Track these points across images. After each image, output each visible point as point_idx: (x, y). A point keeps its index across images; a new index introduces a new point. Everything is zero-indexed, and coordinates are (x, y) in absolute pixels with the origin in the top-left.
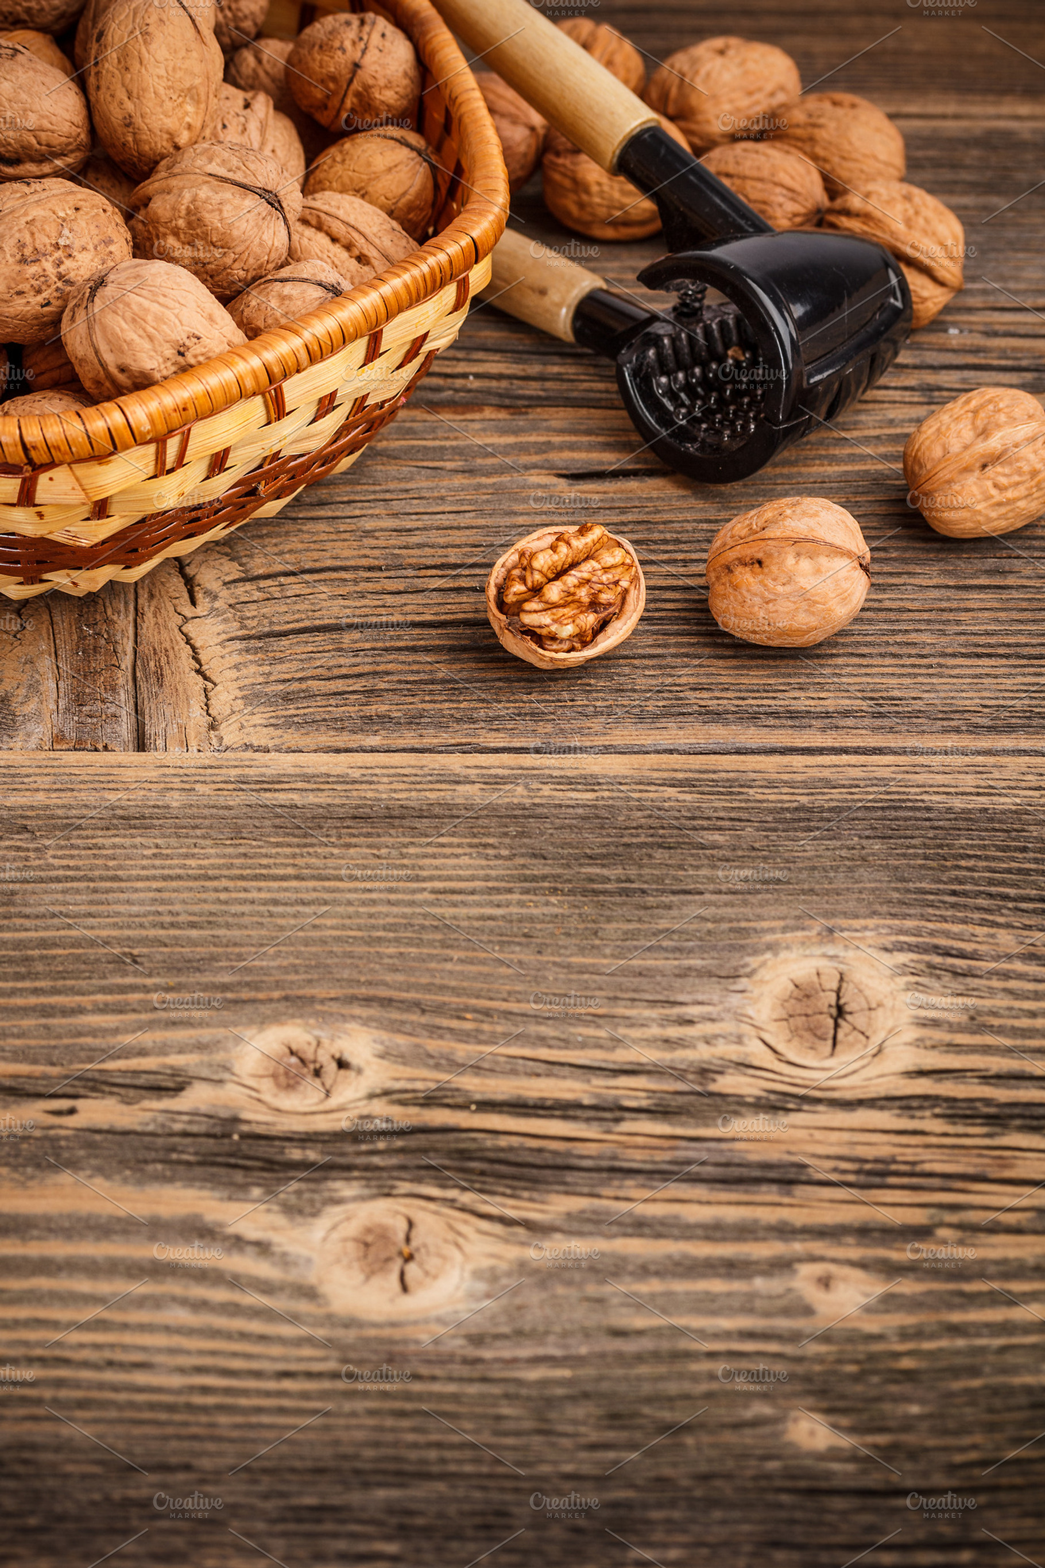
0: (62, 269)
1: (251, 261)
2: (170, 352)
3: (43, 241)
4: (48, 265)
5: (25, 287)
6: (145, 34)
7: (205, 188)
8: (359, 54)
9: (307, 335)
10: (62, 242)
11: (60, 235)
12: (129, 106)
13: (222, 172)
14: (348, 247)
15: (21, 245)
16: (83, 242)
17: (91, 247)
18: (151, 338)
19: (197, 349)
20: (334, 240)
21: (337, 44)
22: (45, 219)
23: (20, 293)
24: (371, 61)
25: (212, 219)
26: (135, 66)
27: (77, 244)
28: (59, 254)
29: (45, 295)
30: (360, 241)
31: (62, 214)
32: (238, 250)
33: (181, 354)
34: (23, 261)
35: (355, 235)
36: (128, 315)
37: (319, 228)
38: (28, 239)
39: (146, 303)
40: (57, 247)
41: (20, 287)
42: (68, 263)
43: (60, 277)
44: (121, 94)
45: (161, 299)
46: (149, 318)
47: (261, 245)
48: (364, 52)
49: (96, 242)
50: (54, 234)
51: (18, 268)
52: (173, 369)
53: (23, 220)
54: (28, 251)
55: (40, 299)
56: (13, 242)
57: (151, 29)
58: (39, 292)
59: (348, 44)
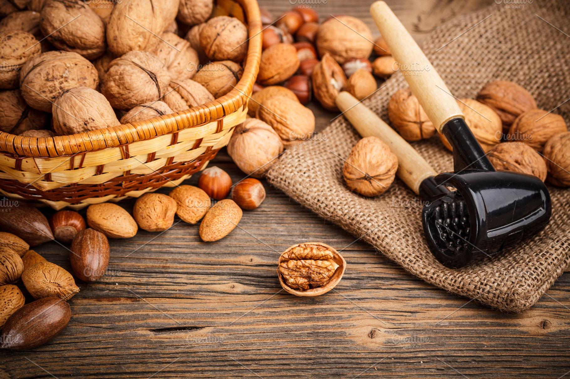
0: (62, 85)
1: (139, 97)
2: (82, 123)
3: (57, 74)
4: (57, 83)
5: (46, 90)
6: (130, 8)
7: (129, 66)
8: (221, 30)
9: (139, 128)
10: (64, 75)
11: (64, 73)
12: (117, 33)
13: (138, 62)
14: (187, 101)
15: (48, 74)
16: (73, 77)
17: (76, 79)
18: (76, 115)
19: (92, 124)
20: (182, 98)
21: (214, 25)
22: (60, 66)
23: (44, 92)
24: (225, 34)
25: (127, 79)
26: (122, 19)
27: (71, 77)
28: (61, 80)
29: (54, 94)
30: (191, 100)
31: (68, 65)
32: (135, 92)
33: (85, 124)
34: (47, 80)
35: (190, 97)
36: (70, 104)
37: (178, 92)
38: (51, 72)
39: (77, 102)
40: (62, 77)
41: (44, 89)
42: (65, 84)
43: (61, 88)
44: (115, 28)
45: (84, 102)
46: (77, 108)
47: (144, 92)
48: (223, 30)
49: (79, 77)
50: (62, 72)
51: (45, 82)
52: (82, 129)
53: (51, 65)
54: (50, 77)
55: (51, 95)
56: (45, 72)
57: (133, 7)
58: (51, 92)
59: (218, 26)
